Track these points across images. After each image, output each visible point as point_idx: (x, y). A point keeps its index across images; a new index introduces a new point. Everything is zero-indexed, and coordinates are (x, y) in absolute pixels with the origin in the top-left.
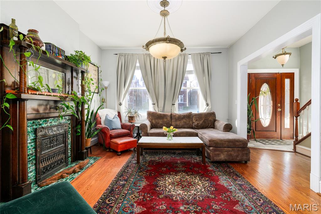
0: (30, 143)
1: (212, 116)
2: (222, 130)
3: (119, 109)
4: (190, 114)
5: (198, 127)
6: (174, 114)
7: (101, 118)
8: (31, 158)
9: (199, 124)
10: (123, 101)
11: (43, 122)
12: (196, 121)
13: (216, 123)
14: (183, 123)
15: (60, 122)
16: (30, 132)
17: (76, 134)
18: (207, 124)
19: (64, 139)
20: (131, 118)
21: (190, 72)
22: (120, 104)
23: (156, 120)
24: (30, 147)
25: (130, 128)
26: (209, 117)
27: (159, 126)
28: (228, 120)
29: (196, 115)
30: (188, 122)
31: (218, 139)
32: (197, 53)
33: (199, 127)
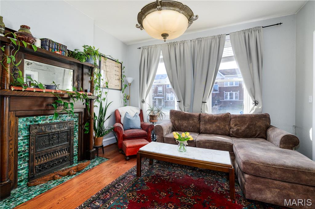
0: (22, 140)
1: (262, 120)
2: (279, 145)
3: (142, 106)
4: (227, 116)
5: (238, 135)
6: (204, 115)
7: (121, 116)
8: (23, 156)
9: (240, 131)
10: (146, 98)
11: (41, 119)
12: (235, 125)
13: (270, 132)
14: (216, 127)
15: (63, 119)
16: (23, 129)
17: (84, 132)
18: (253, 131)
19: (69, 137)
20: (152, 117)
21: (229, 59)
22: (143, 102)
23: (180, 121)
24: (22, 144)
25: (148, 128)
26: (257, 122)
27: (183, 129)
28: (295, 127)
29: (235, 117)
30: (223, 127)
31: (261, 163)
32: (238, 32)
33: (240, 135)
